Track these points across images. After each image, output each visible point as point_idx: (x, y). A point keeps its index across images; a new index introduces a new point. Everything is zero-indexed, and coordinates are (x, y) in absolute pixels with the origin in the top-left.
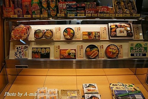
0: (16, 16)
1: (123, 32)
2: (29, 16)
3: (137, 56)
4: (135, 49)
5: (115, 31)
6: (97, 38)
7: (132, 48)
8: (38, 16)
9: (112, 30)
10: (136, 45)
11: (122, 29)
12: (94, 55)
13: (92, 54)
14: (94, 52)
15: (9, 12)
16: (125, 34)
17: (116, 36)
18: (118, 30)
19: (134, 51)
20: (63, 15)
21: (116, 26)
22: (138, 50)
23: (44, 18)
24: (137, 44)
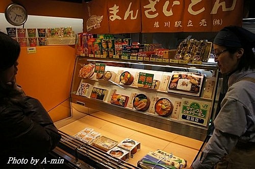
0: (84, 55)
1: (187, 85)
2: (92, 56)
3: (190, 120)
4: (189, 110)
5: (177, 83)
6: (153, 88)
7: (185, 108)
8: (99, 56)
9: (173, 81)
10: (191, 105)
11: (186, 81)
12: (141, 107)
13: (139, 105)
14: (141, 103)
15: (80, 51)
16: (189, 88)
17: (175, 89)
18: (181, 81)
19: (188, 112)
20: (118, 57)
21: (180, 76)
22: (194, 112)
23: (104, 59)
24: (193, 104)
